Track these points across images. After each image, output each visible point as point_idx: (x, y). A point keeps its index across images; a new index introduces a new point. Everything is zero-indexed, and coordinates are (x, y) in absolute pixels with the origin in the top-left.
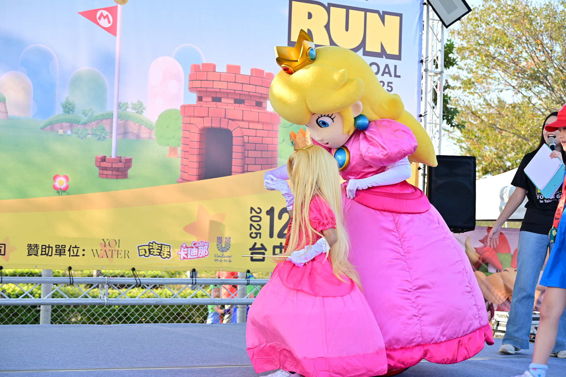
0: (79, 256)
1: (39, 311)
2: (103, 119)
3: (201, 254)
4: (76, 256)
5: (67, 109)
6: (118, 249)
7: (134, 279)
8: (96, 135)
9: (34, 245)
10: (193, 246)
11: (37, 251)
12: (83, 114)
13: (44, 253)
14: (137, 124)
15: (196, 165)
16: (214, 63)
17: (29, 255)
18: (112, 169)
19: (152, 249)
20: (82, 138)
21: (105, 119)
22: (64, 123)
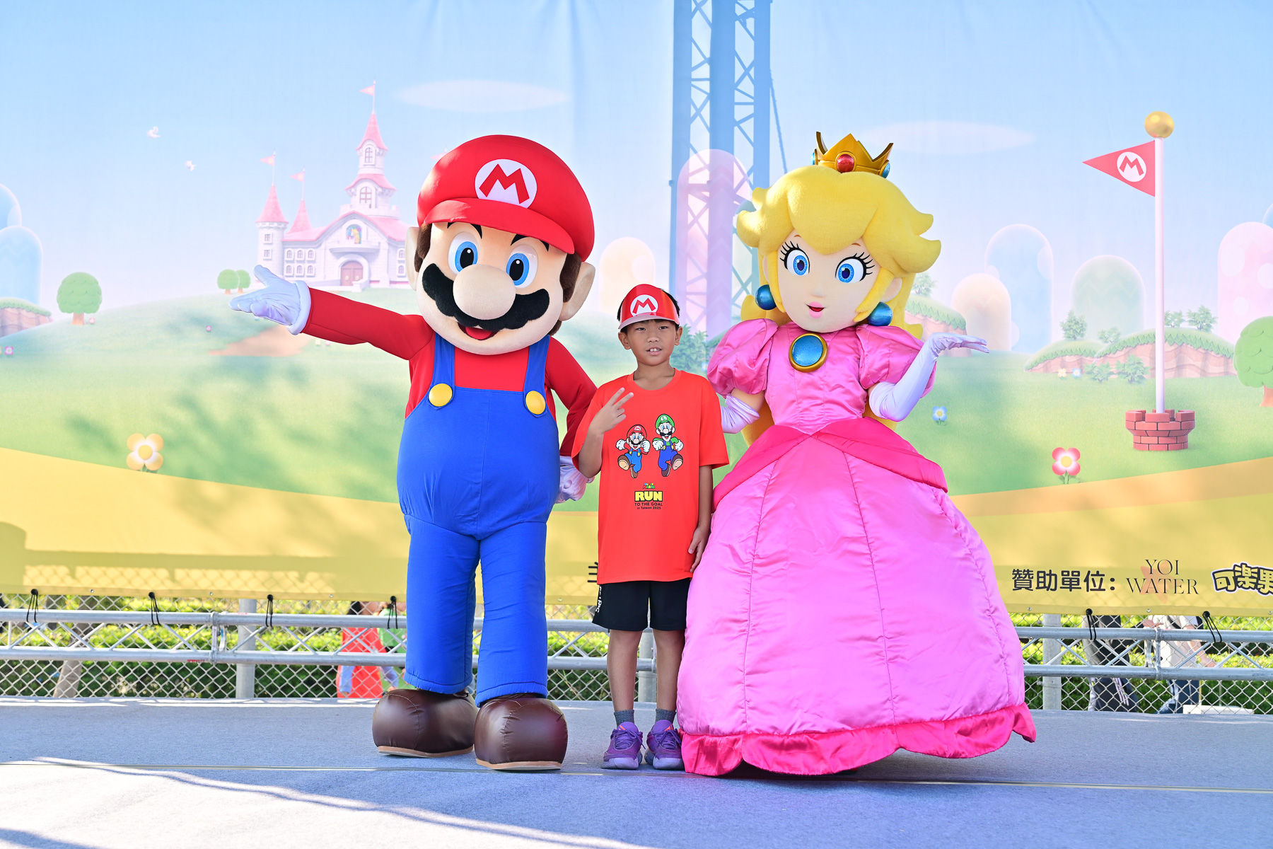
0: (1104, 590)
1: (1041, 687)
2: (1136, 346)
4: (1100, 589)
5: (1071, 332)
6: (1176, 577)
7: (1208, 632)
8: (1125, 373)
9: (1024, 571)
11: (1031, 581)
12: (1101, 338)
13: (1041, 585)
14: (1200, 350)
17: (1017, 588)
18: (1157, 433)
19: (1241, 576)
20: (1101, 381)
21: (1141, 345)
22: (1067, 357)
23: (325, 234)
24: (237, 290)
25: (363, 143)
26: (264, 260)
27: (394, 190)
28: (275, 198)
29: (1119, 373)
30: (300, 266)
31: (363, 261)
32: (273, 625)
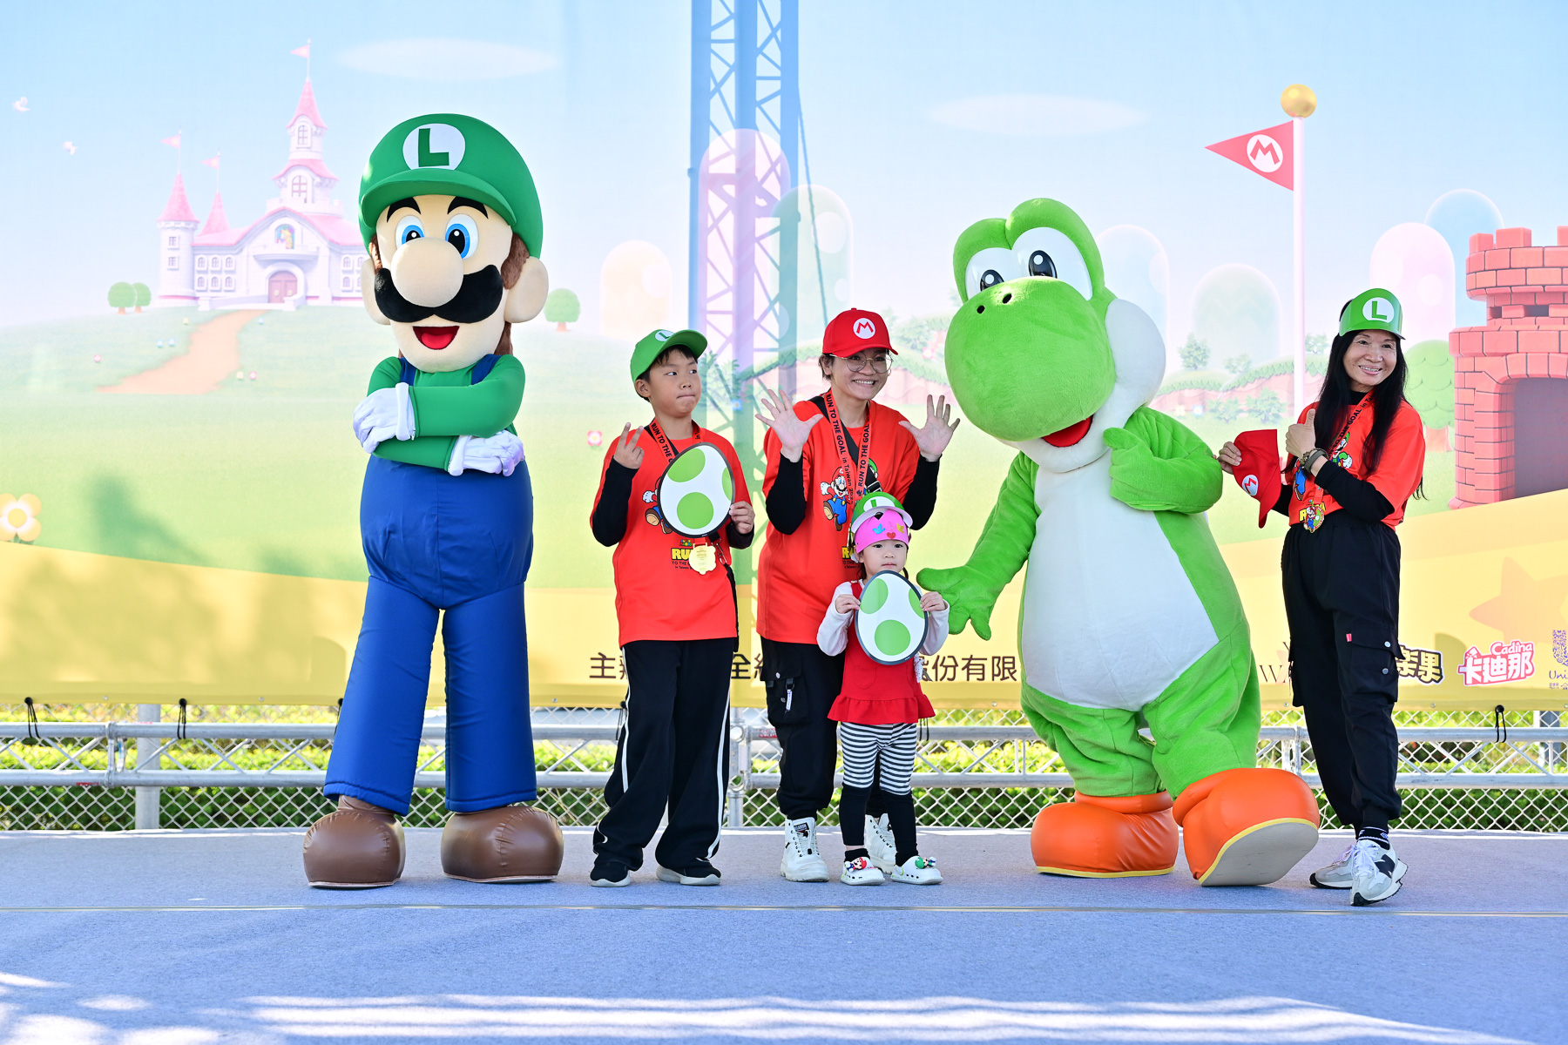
2: (1271, 376)
3: (1515, 671)
5: (1191, 360)
8: (1257, 411)
10: (1495, 653)
12: (1228, 367)
15: (1492, 466)
16: (1527, 227)
20: (1227, 421)
21: (1276, 376)
22: (1186, 391)
23: (246, 237)
24: (134, 308)
25: (295, 120)
26: (169, 269)
27: (335, 179)
28: (182, 189)
29: (1250, 411)
30: (215, 278)
31: (296, 270)
32: (186, 735)
